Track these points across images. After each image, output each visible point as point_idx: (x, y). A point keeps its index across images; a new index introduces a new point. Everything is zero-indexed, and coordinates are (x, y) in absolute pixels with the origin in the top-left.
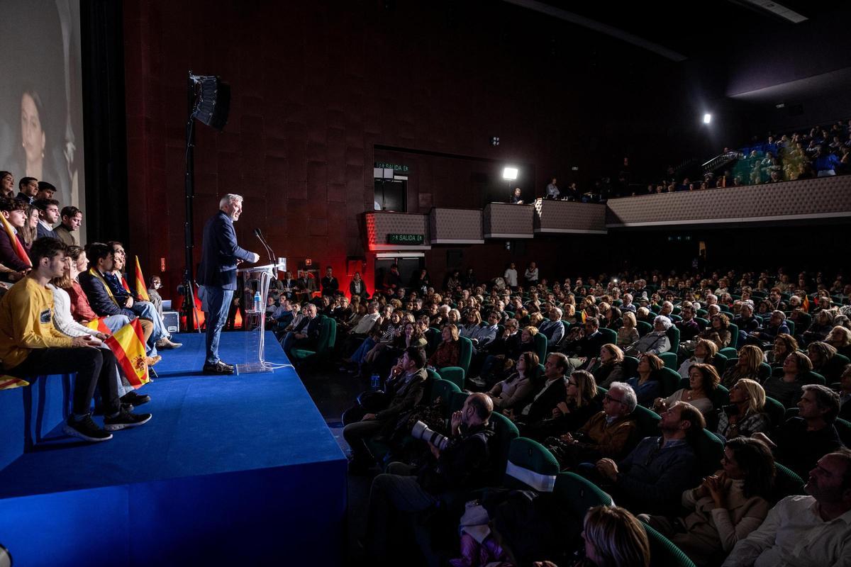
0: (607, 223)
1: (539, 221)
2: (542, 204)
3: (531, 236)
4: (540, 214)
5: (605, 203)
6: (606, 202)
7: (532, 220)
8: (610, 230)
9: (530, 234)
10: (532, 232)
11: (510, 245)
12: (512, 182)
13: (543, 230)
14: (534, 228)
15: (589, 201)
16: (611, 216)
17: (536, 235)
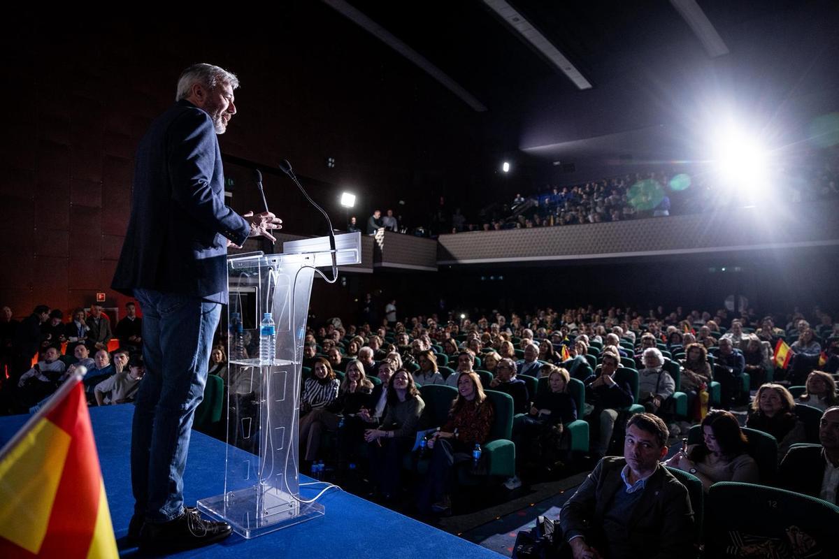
0: (438, 259)
1: (381, 254)
2: (384, 235)
3: (371, 271)
4: (382, 246)
5: (436, 239)
6: (438, 237)
7: (372, 252)
8: (441, 267)
9: (368, 268)
10: (371, 266)
11: (346, 281)
12: (350, 210)
13: (384, 264)
14: (374, 262)
15: (422, 236)
16: (442, 252)
17: (375, 269)
